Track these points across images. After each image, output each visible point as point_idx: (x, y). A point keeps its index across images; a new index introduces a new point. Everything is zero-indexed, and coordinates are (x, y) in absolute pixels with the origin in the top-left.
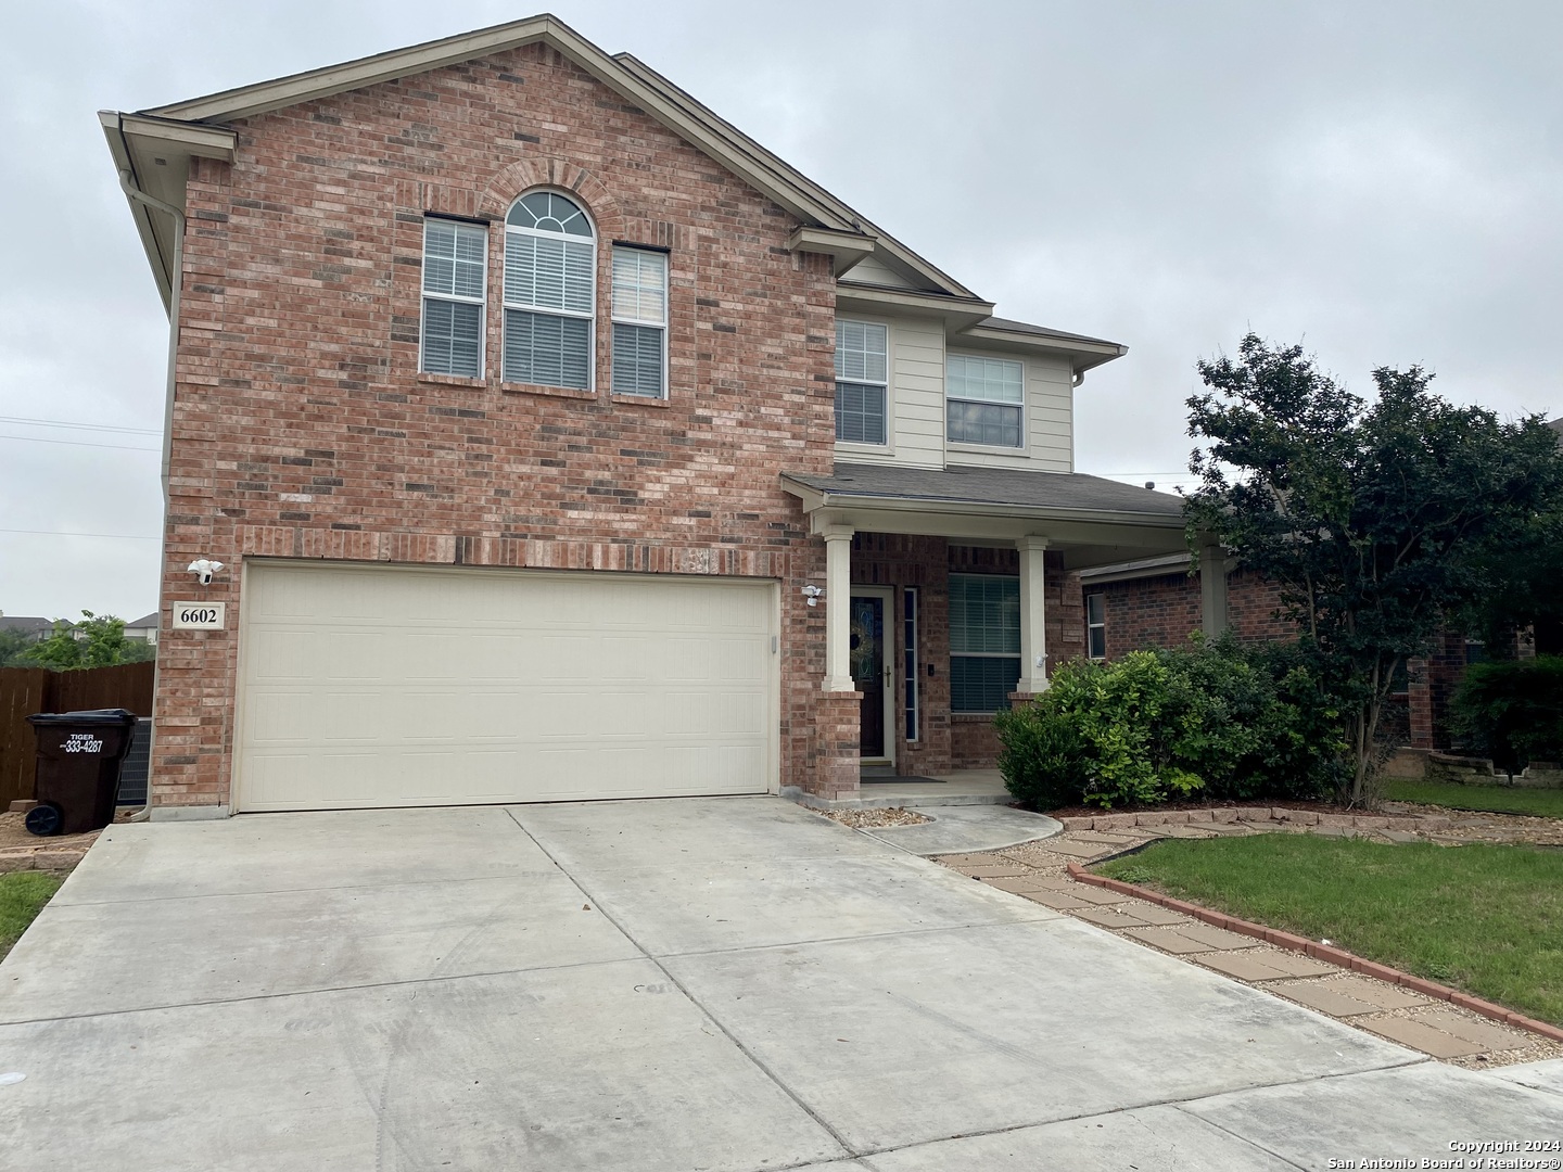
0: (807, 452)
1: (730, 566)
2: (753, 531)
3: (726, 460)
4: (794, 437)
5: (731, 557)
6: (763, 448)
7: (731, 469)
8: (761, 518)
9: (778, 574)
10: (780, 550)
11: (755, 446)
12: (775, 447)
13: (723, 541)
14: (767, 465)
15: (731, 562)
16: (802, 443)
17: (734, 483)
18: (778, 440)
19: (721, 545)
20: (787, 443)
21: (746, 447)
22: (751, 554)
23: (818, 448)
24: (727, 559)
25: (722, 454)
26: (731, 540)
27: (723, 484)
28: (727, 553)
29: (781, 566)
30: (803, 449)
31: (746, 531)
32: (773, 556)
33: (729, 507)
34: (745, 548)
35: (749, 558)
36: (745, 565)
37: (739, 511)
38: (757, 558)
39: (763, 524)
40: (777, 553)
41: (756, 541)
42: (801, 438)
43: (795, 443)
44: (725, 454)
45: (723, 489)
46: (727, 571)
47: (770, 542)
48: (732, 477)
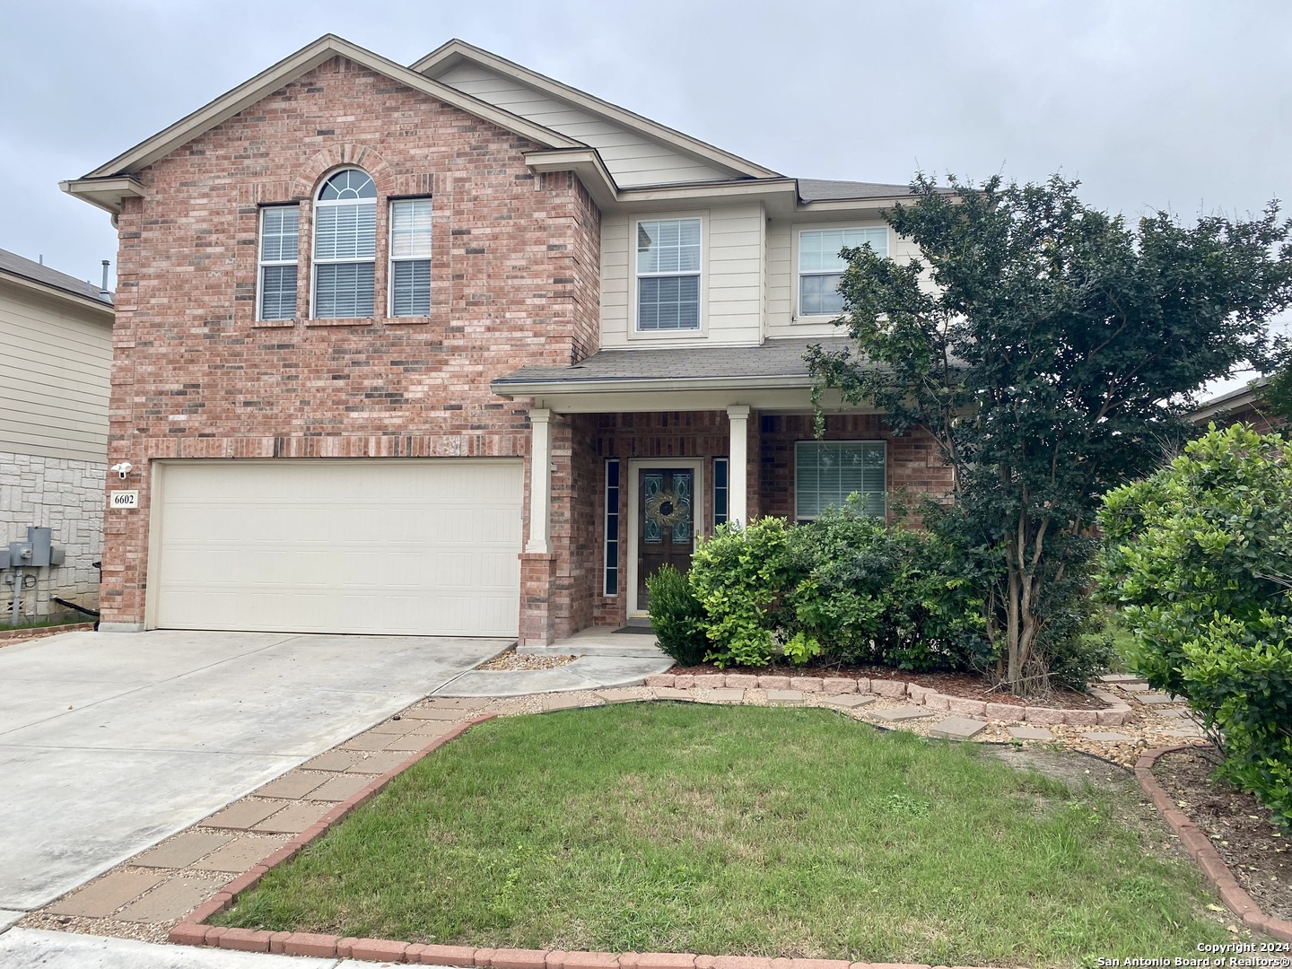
0: (547, 347)
1: (478, 449)
2: (498, 419)
3: (475, 361)
4: (536, 335)
5: (478, 441)
6: (508, 347)
7: (480, 368)
8: (505, 407)
9: (519, 453)
10: (522, 433)
11: (501, 346)
12: (518, 345)
13: (472, 428)
14: (511, 361)
15: (478, 445)
16: (542, 340)
17: (482, 379)
18: (520, 339)
19: (470, 432)
20: (529, 341)
21: (492, 348)
22: (496, 438)
23: (557, 342)
24: (475, 443)
25: (472, 356)
26: (478, 427)
27: (473, 381)
28: (475, 438)
29: (522, 447)
30: (543, 345)
31: (492, 419)
32: (515, 438)
33: (478, 400)
34: (491, 433)
35: (494, 442)
36: (490, 448)
37: (486, 403)
38: (501, 441)
39: (506, 411)
40: (519, 436)
41: (500, 427)
42: (542, 336)
43: (536, 340)
44: (475, 356)
45: (472, 385)
46: (475, 453)
47: (513, 427)
48: (480, 374)
